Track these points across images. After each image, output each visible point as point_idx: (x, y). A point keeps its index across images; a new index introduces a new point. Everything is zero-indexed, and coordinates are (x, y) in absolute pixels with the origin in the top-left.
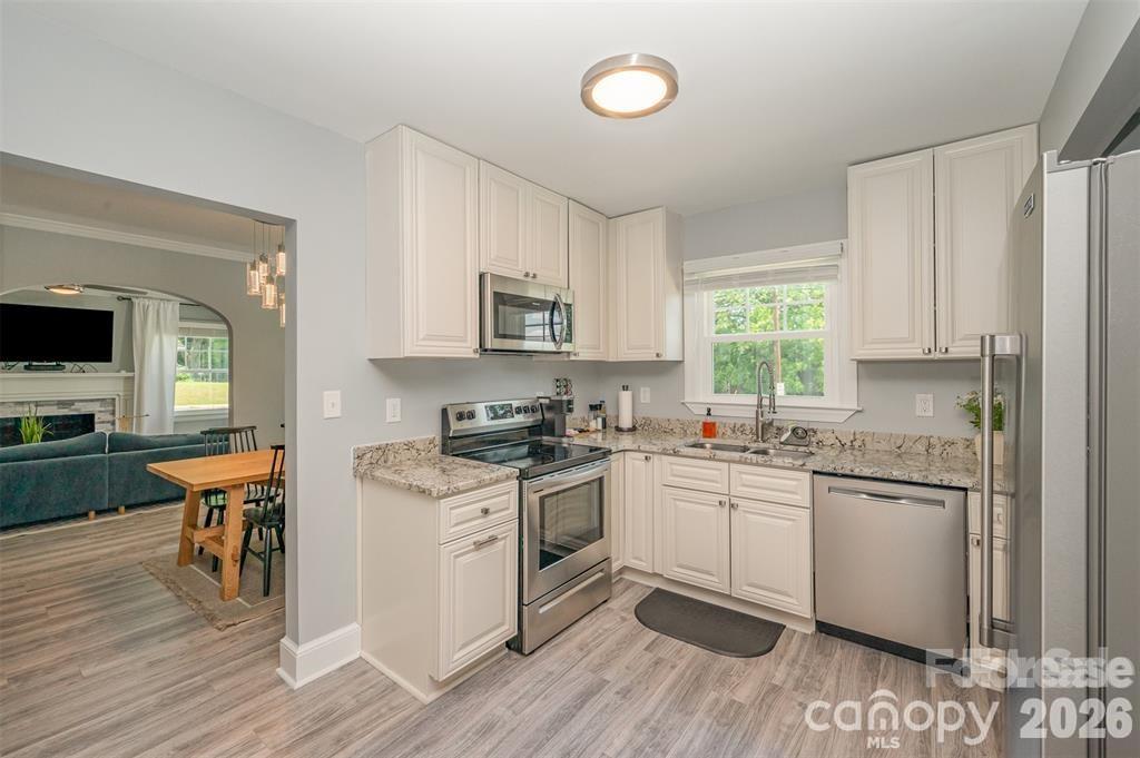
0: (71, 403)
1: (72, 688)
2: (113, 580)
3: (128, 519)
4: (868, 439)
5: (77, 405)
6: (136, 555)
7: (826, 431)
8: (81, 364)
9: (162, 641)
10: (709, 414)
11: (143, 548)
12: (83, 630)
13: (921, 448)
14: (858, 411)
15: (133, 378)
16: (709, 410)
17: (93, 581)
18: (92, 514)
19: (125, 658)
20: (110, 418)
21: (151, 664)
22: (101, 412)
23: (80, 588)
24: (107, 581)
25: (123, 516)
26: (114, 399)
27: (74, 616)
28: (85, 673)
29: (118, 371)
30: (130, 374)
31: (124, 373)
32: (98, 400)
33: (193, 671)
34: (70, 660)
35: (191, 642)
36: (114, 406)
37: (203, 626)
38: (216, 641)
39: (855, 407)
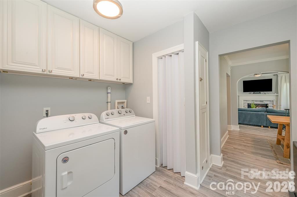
0: (263, 101)
1: (241, 154)
2: (259, 140)
3: (270, 130)
5: (264, 102)
6: (267, 138)
8: (265, 92)
9: (262, 157)
11: (270, 137)
12: (248, 146)
15: (278, 95)
17: (255, 139)
18: (262, 126)
19: (252, 155)
20: (272, 105)
21: (257, 159)
22: (270, 104)
23: (252, 139)
24: (258, 140)
25: (269, 129)
26: (273, 101)
27: (248, 143)
28: (244, 153)
29: (274, 94)
30: (277, 94)
31: (276, 94)
32: (269, 101)
33: (264, 166)
34: (243, 150)
35: (268, 161)
36: (273, 102)
37: (273, 159)
38: (275, 164)
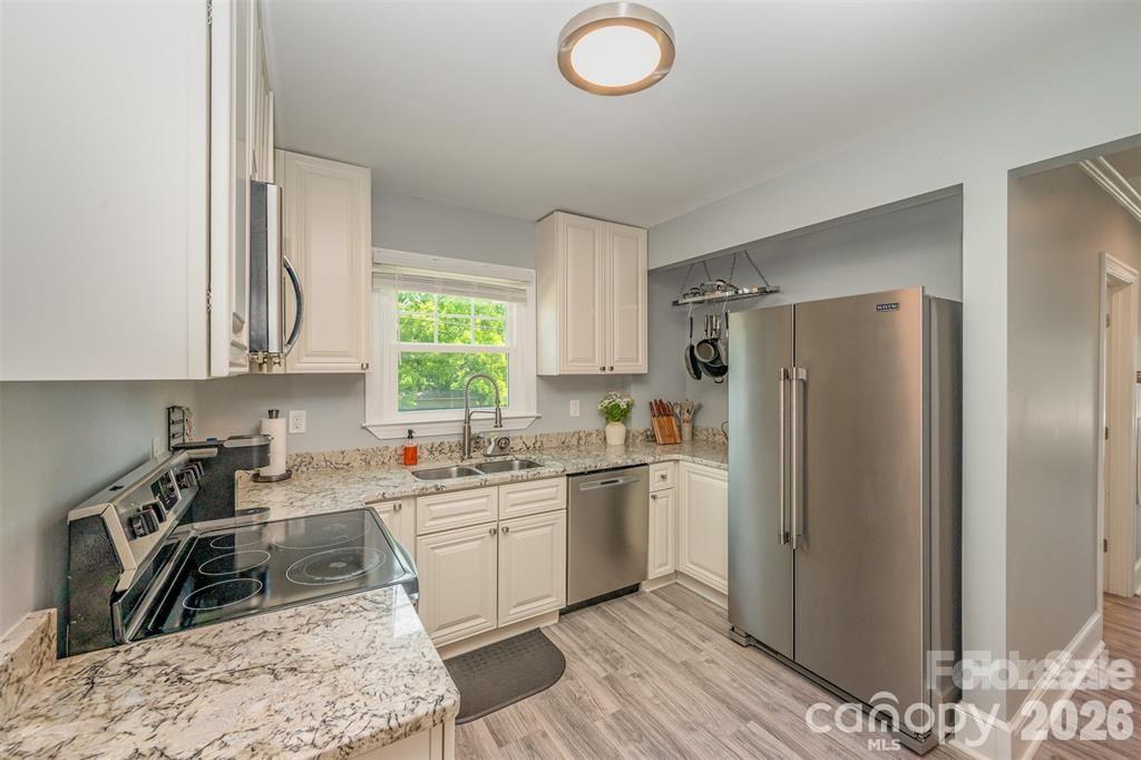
4: (545, 440)
7: (515, 438)
10: (410, 437)
13: (574, 441)
14: (538, 418)
16: (410, 432)
39: (535, 413)
